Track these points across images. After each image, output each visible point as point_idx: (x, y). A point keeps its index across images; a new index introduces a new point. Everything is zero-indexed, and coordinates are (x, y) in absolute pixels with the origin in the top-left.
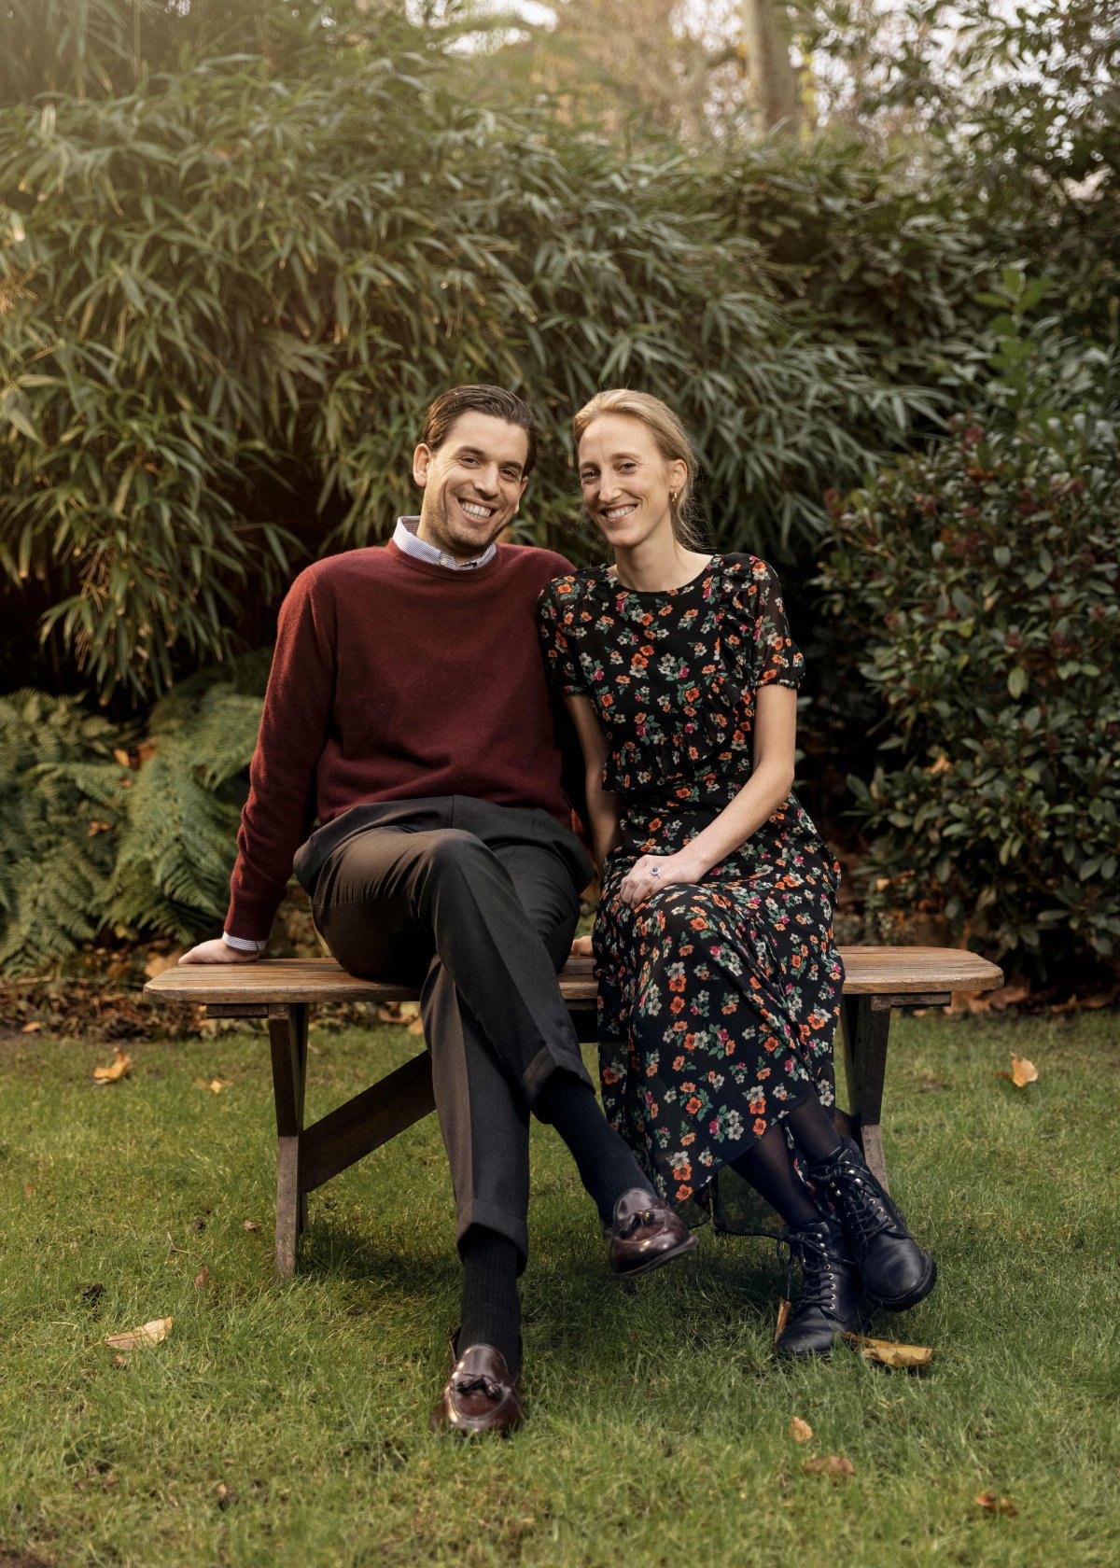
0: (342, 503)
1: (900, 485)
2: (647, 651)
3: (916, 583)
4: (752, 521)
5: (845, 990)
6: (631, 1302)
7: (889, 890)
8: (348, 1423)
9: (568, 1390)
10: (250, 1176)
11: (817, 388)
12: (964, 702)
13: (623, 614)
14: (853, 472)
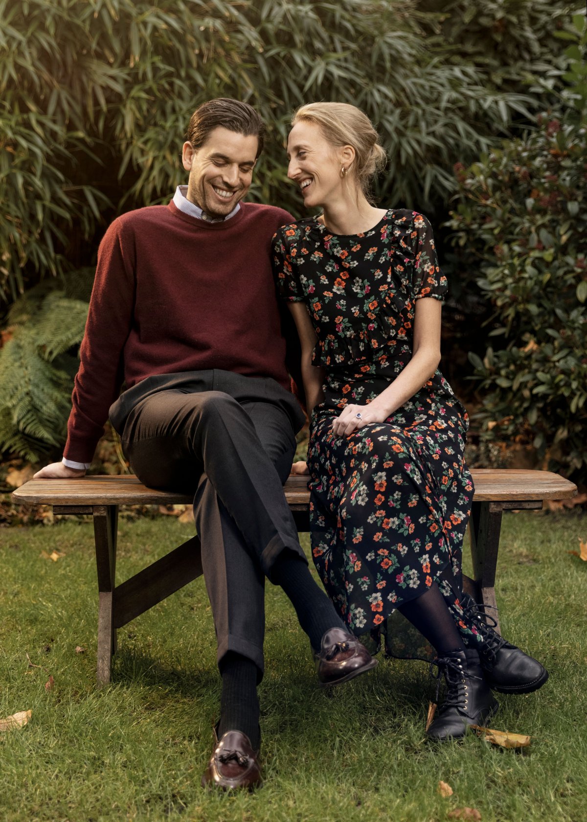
0: (134, 172)
1: (505, 160)
2: (344, 275)
3: (516, 225)
4: (405, 183)
5: (475, 499)
6: (330, 702)
7: (496, 429)
8: (148, 781)
9: (291, 761)
10: (79, 616)
11: (448, 95)
12: (546, 304)
13: (329, 250)
14: (472, 150)
